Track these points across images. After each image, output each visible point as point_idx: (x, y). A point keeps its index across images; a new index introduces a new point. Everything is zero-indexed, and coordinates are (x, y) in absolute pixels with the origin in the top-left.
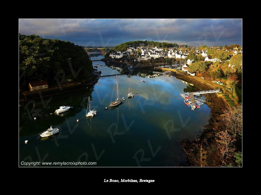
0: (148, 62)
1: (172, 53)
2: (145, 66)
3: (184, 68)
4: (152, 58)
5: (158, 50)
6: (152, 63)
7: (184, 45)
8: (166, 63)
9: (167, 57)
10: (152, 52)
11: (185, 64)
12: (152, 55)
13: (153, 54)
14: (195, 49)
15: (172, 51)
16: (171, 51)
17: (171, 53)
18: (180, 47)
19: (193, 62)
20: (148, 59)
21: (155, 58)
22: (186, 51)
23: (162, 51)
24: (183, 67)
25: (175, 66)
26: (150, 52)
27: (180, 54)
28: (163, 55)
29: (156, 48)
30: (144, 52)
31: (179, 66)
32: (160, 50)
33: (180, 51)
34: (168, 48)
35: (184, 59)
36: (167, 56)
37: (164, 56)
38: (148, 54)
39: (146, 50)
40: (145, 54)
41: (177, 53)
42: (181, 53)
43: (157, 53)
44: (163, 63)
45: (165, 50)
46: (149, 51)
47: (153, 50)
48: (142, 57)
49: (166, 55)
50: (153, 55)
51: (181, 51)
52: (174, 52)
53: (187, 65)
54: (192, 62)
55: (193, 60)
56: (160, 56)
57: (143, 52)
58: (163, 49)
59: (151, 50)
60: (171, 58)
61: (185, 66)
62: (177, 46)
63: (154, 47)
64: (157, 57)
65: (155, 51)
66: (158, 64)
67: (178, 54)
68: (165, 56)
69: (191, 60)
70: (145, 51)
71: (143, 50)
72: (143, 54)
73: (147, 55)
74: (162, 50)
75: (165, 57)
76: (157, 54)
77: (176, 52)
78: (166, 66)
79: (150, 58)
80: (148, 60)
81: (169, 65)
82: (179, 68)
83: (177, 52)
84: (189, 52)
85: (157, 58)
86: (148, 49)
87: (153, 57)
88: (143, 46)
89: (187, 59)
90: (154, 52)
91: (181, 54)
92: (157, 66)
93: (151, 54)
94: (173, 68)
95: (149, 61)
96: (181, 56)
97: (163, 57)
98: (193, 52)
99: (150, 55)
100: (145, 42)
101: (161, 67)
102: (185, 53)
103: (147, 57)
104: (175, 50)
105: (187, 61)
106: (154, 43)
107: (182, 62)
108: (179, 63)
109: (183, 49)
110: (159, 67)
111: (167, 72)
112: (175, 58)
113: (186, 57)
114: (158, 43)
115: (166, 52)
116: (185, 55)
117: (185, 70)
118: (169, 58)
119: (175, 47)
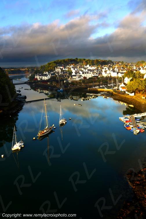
0: (80, 83)
1: (107, 71)
2: (77, 87)
3: (121, 87)
4: (85, 78)
5: (91, 69)
6: (84, 84)
7: (119, 62)
8: (101, 83)
9: (101, 76)
10: (84, 71)
11: (123, 83)
12: (84, 74)
13: (86, 73)
14: (132, 66)
15: (107, 69)
16: (105, 69)
17: (105, 72)
18: (116, 64)
19: (132, 80)
20: (80, 79)
21: (88, 78)
22: (123, 68)
23: (95, 69)
24: (120, 86)
25: (111, 86)
26: (82, 71)
27: (115, 72)
28: (97, 74)
29: (88, 66)
31: (115, 86)
32: (93, 68)
34: (102, 65)
35: (121, 78)
36: (102, 74)
37: (97, 75)
38: (80, 73)
39: (77, 69)
40: (76, 73)
43: (89, 72)
44: (97, 83)
46: (80, 70)
47: (85, 69)
48: (73, 77)
49: (100, 73)
50: (86, 74)
51: (117, 68)
52: (109, 69)
53: (124, 84)
54: (130, 81)
55: (131, 78)
56: (94, 75)
57: (74, 71)
58: (96, 67)
59: (83, 69)
60: (106, 77)
61: (123, 85)
62: (112, 63)
63: (86, 65)
64: (90, 77)
65: (88, 70)
66: (91, 84)
68: (99, 75)
69: (128, 78)
71: (74, 69)
72: (74, 74)
73: (78, 74)
75: (99, 76)
76: (90, 73)
78: (101, 86)
79: (82, 78)
80: (80, 80)
81: (104, 85)
82: (116, 88)
83: (113, 70)
84: (125, 70)
86: (80, 68)
87: (86, 76)
88: (73, 64)
89: (124, 78)
90: (87, 71)
91: (117, 72)
92: (91, 87)
94: (109, 88)
95: (81, 82)
96: (118, 74)
97: (97, 77)
98: (131, 69)
100: (76, 60)
101: (95, 87)
102: (121, 70)
103: (79, 77)
104: (110, 68)
105: (125, 79)
106: (86, 60)
107: (119, 81)
108: (115, 82)
109: (119, 66)
110: (93, 87)
111: (102, 93)
112: (110, 76)
113: (122, 75)
114: (90, 60)
115: (100, 70)
116: (121, 73)
117: (123, 90)
118: (104, 77)
119: (110, 64)
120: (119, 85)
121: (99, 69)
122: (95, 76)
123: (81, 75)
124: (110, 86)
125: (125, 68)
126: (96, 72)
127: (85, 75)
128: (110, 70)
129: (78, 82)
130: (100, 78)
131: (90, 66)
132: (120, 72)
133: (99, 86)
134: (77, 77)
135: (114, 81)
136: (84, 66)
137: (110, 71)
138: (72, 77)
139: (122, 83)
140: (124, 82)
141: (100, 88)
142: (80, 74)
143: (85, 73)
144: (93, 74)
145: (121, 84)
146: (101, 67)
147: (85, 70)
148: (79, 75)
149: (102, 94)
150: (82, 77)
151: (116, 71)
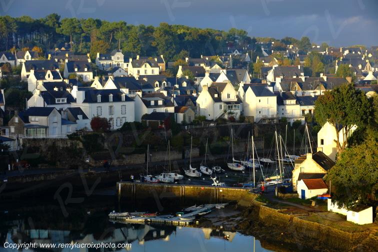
0: (72, 152)
1: (223, 86)
2: (52, 177)
3: (302, 176)
4: (100, 124)
5: (133, 72)
6: (96, 159)
7: (287, 41)
8: (193, 152)
9: (190, 113)
10: (97, 85)
11: (309, 156)
12: (95, 105)
13: (105, 99)
14: (355, 65)
15: (222, 78)
16: (214, 76)
17: (215, 90)
18: (269, 53)
19: (353, 140)
20: (71, 129)
21: (116, 126)
22: (307, 72)
23: (159, 78)
24: (296, 174)
25: (248, 170)
26: (84, 86)
27: (269, 94)
28: (167, 103)
29: (118, 58)
30: (45, 84)
31: (270, 169)
32: (147, 70)
33: (270, 77)
34: (195, 55)
35: (297, 124)
36: (195, 105)
37: (171, 110)
38: (71, 99)
39: (56, 76)
40: (49, 95)
41: (250, 89)
42: (278, 86)
43: (125, 91)
44: (171, 156)
45: (175, 72)
46: (73, 82)
47: (102, 73)
48: (34, 120)
49: (187, 100)
50: (106, 106)
51: (276, 75)
52: (234, 80)
53: (319, 158)
54: (350, 141)
55: (354, 128)
56: (148, 111)
57: (35, 85)
58: (162, 66)
59: (88, 75)
60: (221, 119)
61: (310, 166)
62: (252, 45)
63: (107, 55)
64: (131, 119)
65: (117, 81)
66: (139, 159)
67: (261, 91)
68: (177, 110)
69: (338, 129)
70: (49, 78)
71: (40, 76)
72: (36, 101)
73: (61, 104)
74: (156, 71)
75: (180, 117)
76: (128, 99)
77: (248, 80)
78: (192, 173)
79: (84, 124)
80: (72, 137)
81: (209, 166)
82: (276, 179)
83: (253, 81)
84: (322, 82)
85: (127, 126)
86: (71, 69)
87: (105, 115)
88: (35, 49)
90: (110, 85)
91: (276, 93)
93: (91, 96)
94: (235, 180)
95: (81, 145)
96: (280, 102)
97: (169, 119)
98: (349, 79)
99: (86, 108)
100: (50, 23)
101: (161, 178)
102: (301, 84)
103: (64, 122)
104: (238, 72)
105: (320, 135)
106: (103, 29)
107: (289, 145)
108: (268, 149)
109: (287, 62)
110: (148, 178)
111: (199, 210)
112: (243, 117)
113: (307, 108)
114: (129, 28)
115: (185, 84)
116: (301, 101)
117: (310, 194)
118: (209, 118)
119: (237, 53)
120: (290, 167)
121: (180, 74)
122: (155, 115)
123: (77, 111)
124: (241, 168)
125: (318, 75)
126: (165, 93)
127: (102, 110)
128: (242, 85)
129: (61, 145)
130: (184, 123)
131: (126, 60)
132: (293, 92)
133: (183, 173)
134: (57, 118)
135: (262, 144)
136: (93, 61)
137: (241, 90)
138: (26, 120)
139: (304, 152)
140: (315, 149)
141: (186, 180)
142: (73, 105)
143: (99, 96)
144: (148, 105)
145: (300, 162)
146: (191, 64)
147: (102, 82)
148: (66, 107)
149: (197, 217)
150: (85, 117)
151: (271, 89)
